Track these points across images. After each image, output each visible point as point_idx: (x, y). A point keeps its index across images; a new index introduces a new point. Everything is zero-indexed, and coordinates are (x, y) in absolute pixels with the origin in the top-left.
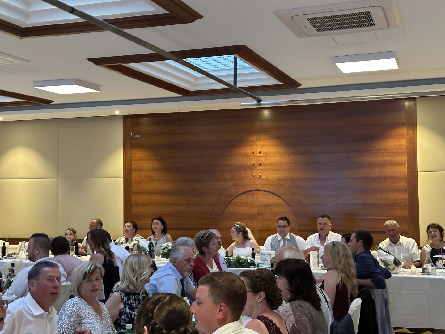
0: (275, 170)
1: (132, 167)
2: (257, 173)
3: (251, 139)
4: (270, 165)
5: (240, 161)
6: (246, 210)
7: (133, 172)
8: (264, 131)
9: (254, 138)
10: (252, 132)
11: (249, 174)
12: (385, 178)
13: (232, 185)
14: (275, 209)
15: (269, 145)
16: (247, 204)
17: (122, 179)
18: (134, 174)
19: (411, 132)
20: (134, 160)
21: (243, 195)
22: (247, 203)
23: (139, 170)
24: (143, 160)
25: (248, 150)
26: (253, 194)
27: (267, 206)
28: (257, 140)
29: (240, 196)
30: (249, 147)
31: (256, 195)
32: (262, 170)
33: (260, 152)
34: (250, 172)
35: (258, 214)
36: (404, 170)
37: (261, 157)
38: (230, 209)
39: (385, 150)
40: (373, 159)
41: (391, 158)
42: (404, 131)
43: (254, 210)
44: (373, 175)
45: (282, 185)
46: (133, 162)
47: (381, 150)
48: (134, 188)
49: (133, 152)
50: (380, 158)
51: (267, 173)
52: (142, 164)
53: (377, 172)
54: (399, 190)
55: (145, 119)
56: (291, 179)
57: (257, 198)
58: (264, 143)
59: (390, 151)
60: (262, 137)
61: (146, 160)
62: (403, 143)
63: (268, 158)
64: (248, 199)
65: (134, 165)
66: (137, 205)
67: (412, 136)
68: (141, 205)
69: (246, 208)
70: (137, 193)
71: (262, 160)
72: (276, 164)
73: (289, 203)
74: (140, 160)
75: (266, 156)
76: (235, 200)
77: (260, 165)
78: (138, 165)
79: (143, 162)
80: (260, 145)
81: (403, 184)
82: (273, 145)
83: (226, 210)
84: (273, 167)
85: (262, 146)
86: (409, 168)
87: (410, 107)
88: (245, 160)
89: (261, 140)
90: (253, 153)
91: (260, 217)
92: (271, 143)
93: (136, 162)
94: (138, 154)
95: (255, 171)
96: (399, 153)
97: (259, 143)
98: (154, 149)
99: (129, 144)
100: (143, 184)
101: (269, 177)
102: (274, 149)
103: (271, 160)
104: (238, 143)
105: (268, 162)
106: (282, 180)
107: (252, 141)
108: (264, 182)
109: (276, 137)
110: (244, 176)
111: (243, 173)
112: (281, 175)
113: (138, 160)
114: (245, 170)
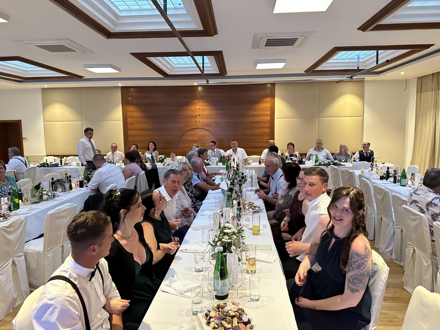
0: (207, 118)
1: (128, 116)
2: (198, 119)
3: (194, 102)
4: (205, 115)
5: (189, 113)
6: (192, 138)
8: (201, 98)
9: (196, 101)
10: (195, 98)
11: (194, 120)
12: (260, 122)
13: (185, 126)
14: (207, 138)
15: (203, 105)
17: (122, 122)
19: (272, 100)
22: (192, 135)
23: (131, 117)
24: (134, 112)
25: (193, 108)
26: (196, 130)
27: (203, 136)
28: (198, 103)
29: (189, 131)
30: (194, 106)
31: (197, 131)
32: (200, 118)
33: (199, 109)
35: (199, 140)
36: (268, 118)
37: (200, 111)
38: (184, 138)
39: (260, 108)
40: (255, 113)
41: (263, 112)
42: (268, 99)
43: (197, 138)
44: (254, 121)
45: (210, 125)
46: (128, 113)
47: (258, 108)
48: (129, 127)
49: (128, 107)
50: (258, 113)
51: (202, 119)
52: (133, 114)
53: (256, 119)
54: (266, 128)
55: (132, 89)
56: (215, 123)
57: (198, 132)
58: (201, 104)
59: (263, 109)
61: (136, 112)
62: (269, 105)
63: (204, 112)
64: (194, 132)
66: (132, 136)
67: (273, 102)
68: (134, 136)
70: (131, 130)
71: (201, 113)
72: (208, 115)
73: (214, 135)
76: (187, 133)
77: (199, 115)
78: (131, 115)
79: (134, 113)
80: (199, 105)
81: (268, 125)
82: (206, 105)
83: (182, 138)
86: (271, 117)
88: (192, 112)
89: (200, 102)
90: (196, 109)
91: (199, 142)
94: (130, 108)
96: (266, 110)
98: (140, 106)
99: (125, 103)
100: (134, 125)
101: (204, 121)
102: (207, 108)
103: (205, 113)
104: (188, 103)
105: (203, 114)
106: (210, 123)
107: (196, 103)
108: (201, 124)
109: (208, 102)
110: (191, 121)
111: (190, 119)
112: (210, 120)
113: (131, 112)
114: (192, 118)
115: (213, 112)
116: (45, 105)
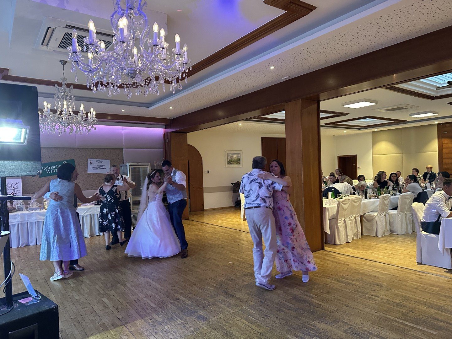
1: (443, 147)
7: (443, 149)
17: (438, 152)
18: (444, 150)
20: (444, 143)
48: (444, 156)
49: (444, 140)
52: (448, 145)
55: (447, 125)
65: (444, 146)
66: (446, 164)
68: (449, 164)
74: (448, 143)
78: (446, 146)
93: (445, 144)
100: (449, 154)
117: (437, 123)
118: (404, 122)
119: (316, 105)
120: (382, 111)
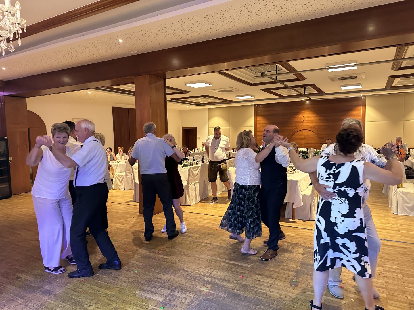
0: (311, 123)
1: (257, 123)
4: (310, 121)
5: (298, 120)
6: (300, 137)
7: (257, 125)
8: (308, 109)
9: (304, 111)
10: (303, 109)
11: (301, 124)
13: (295, 128)
14: (311, 136)
16: (300, 135)
17: (253, 127)
19: (364, 108)
20: (258, 120)
21: (299, 132)
23: (259, 124)
25: (301, 116)
27: (308, 135)
28: (305, 112)
31: (304, 132)
32: (306, 122)
33: (306, 116)
34: (302, 123)
35: (305, 138)
38: (294, 136)
39: (354, 114)
42: (361, 107)
43: (303, 137)
45: (314, 128)
46: (257, 121)
47: (352, 114)
48: (258, 130)
49: (257, 117)
51: (308, 123)
55: (260, 106)
56: (318, 126)
58: (307, 113)
59: (356, 115)
60: (307, 111)
62: (361, 112)
64: (301, 133)
66: (259, 136)
69: (300, 136)
70: (259, 132)
71: (307, 119)
72: (313, 120)
73: (317, 134)
75: (308, 118)
76: (296, 133)
78: (259, 122)
79: (261, 121)
83: (292, 137)
84: (311, 121)
85: (307, 114)
87: (363, 99)
88: (300, 119)
89: (306, 112)
90: (303, 116)
91: (305, 139)
92: (310, 113)
94: (259, 118)
95: (304, 123)
96: (359, 116)
97: (305, 113)
98: (265, 116)
99: (256, 114)
100: (261, 129)
101: (309, 125)
102: (311, 115)
103: (310, 119)
104: (298, 113)
105: (309, 120)
106: (314, 126)
107: (303, 112)
108: (307, 127)
109: (312, 111)
110: (299, 125)
111: (299, 124)
112: (314, 124)
113: (259, 120)
114: (300, 123)
115: (316, 118)
116: (209, 118)
117: (253, 104)
118: (231, 102)
119: (163, 82)
120: (215, 91)
